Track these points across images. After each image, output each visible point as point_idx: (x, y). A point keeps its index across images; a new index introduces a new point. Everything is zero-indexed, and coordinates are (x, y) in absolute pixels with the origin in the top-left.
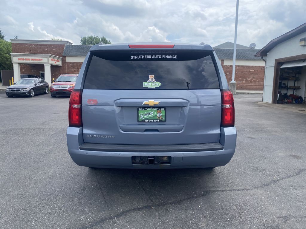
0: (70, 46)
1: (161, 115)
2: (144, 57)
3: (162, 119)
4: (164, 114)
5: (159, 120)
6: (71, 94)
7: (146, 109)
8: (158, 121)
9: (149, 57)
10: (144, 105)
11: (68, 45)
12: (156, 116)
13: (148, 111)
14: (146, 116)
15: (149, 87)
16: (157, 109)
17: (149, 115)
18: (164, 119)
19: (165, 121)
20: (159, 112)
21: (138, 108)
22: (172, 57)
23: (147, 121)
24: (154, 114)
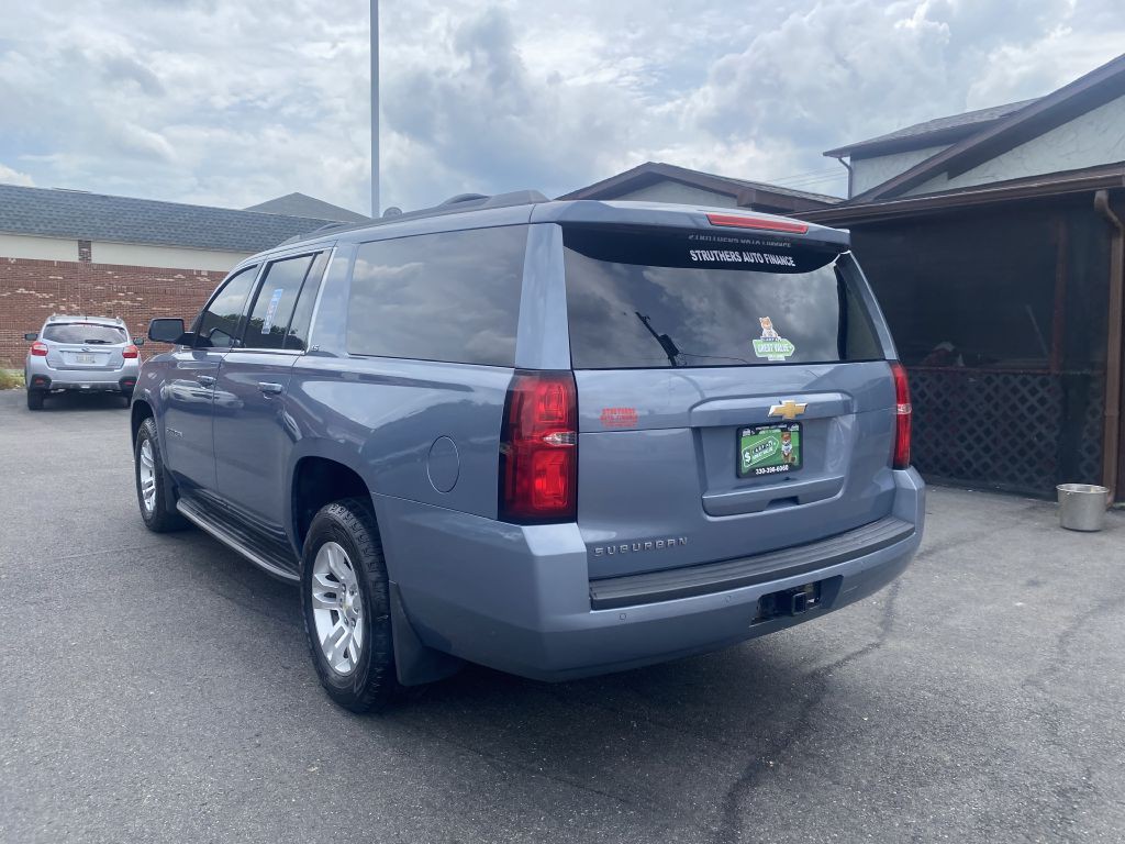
1: (791, 447)
2: (725, 256)
3: (793, 459)
4: (797, 445)
5: (790, 465)
7: (758, 433)
8: (786, 468)
9: (733, 257)
10: (772, 417)
12: (779, 450)
13: (764, 436)
14: (757, 456)
15: (771, 358)
16: (783, 430)
17: (766, 452)
18: (796, 462)
19: (801, 466)
20: (786, 439)
21: (739, 430)
22: (782, 261)
23: (762, 471)
24: (774, 447)
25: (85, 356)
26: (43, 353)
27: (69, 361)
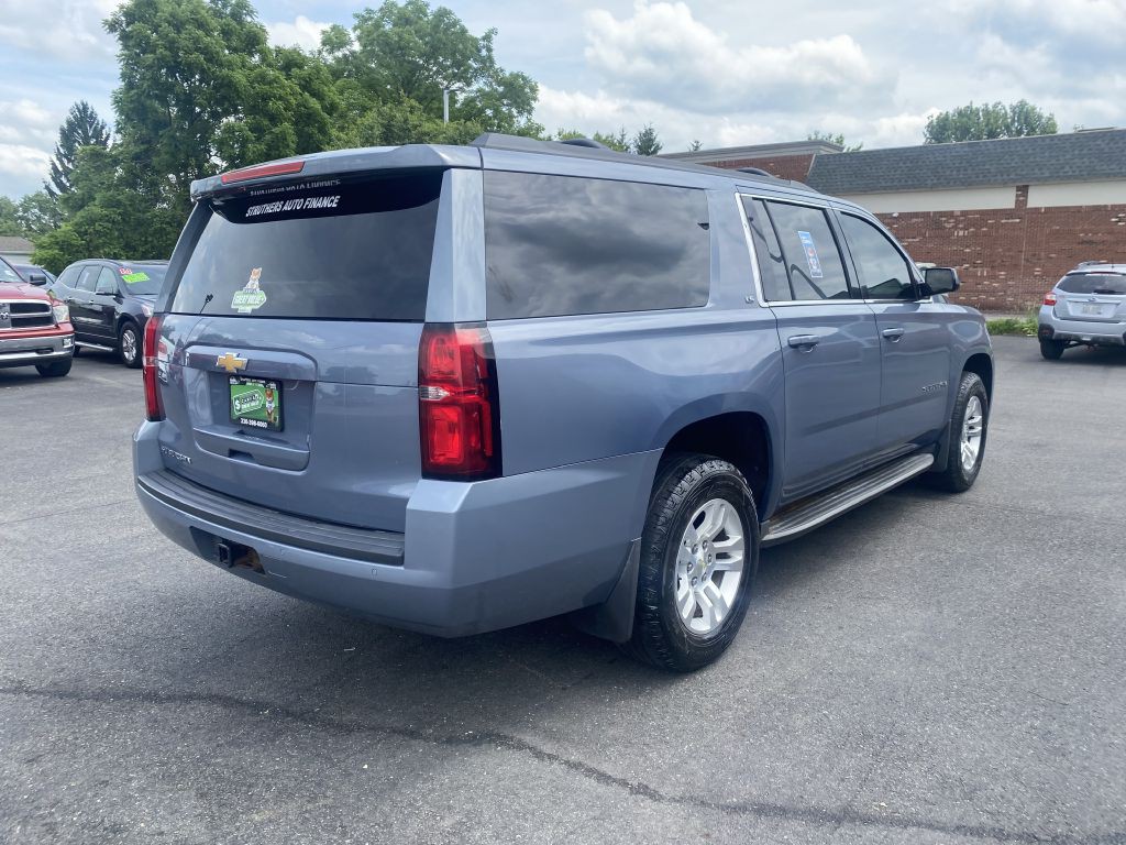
0: (834, 156)
1: (273, 405)
3: (275, 419)
4: (278, 404)
5: (269, 423)
6: (146, 326)
7: (244, 383)
8: (265, 425)
9: (275, 208)
10: (218, 367)
11: (823, 153)
13: (250, 388)
14: (245, 406)
16: (265, 385)
17: (253, 404)
18: (278, 423)
19: (282, 429)
20: (269, 396)
21: (229, 378)
22: (326, 203)
23: (246, 422)
24: (260, 401)
25: (1091, 307)
26: (1051, 303)
27: (1073, 311)
